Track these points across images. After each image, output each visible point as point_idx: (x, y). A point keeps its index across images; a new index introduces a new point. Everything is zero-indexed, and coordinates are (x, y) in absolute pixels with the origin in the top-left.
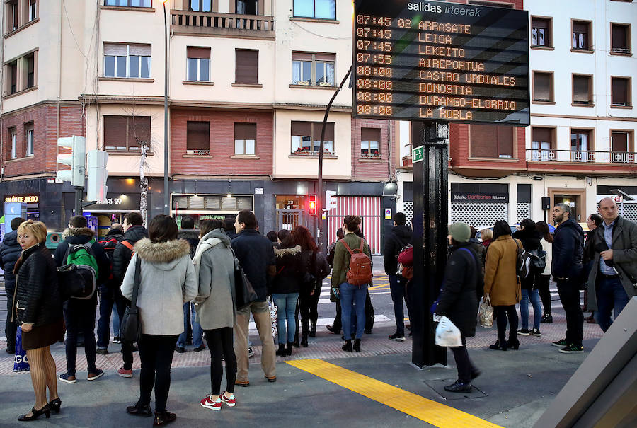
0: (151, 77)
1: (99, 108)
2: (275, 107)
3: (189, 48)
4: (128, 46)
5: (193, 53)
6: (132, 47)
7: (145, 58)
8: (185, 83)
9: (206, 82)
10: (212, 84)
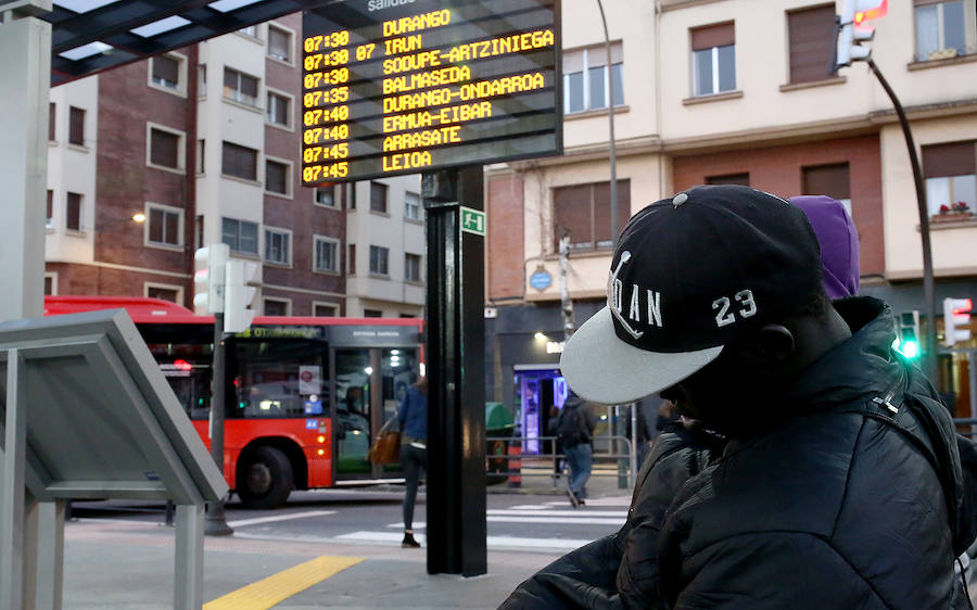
0: (626, 103)
1: (543, 175)
2: (877, 121)
3: (694, 31)
4: (585, 53)
5: (704, 39)
6: (594, 52)
7: (616, 67)
8: (688, 103)
9: (731, 93)
10: (739, 96)
